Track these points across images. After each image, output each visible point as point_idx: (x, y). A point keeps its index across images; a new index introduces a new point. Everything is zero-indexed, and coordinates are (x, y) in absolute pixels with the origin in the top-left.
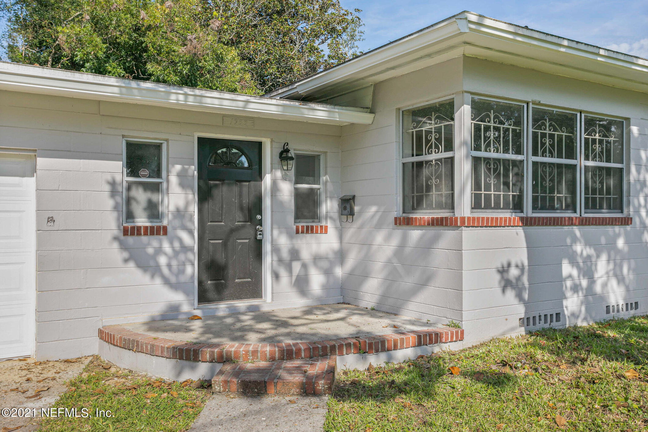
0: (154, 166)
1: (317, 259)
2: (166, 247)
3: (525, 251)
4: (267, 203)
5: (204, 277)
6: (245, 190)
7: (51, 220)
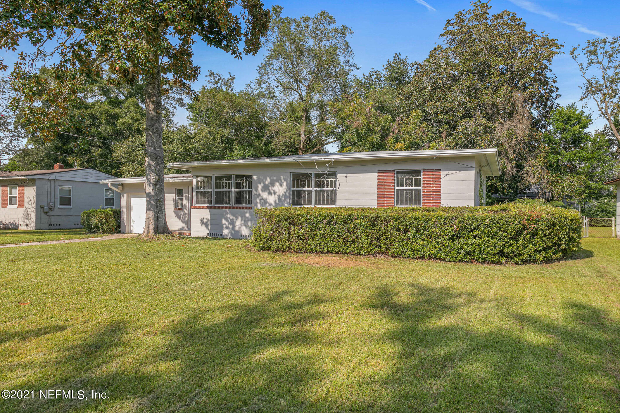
3: (209, 215)
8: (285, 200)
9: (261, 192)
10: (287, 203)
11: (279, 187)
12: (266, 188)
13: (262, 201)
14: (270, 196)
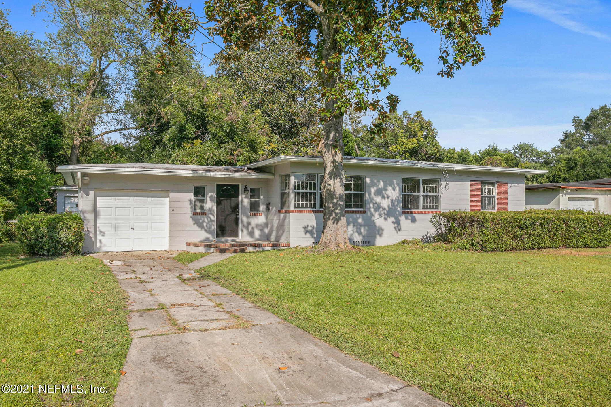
0: (202, 194)
1: (257, 226)
2: (206, 220)
3: (315, 221)
4: (240, 206)
5: (218, 230)
6: (232, 201)
7: (173, 210)
8: (398, 204)
9: (374, 196)
10: (400, 207)
11: (392, 191)
12: (379, 192)
13: (376, 205)
14: (383, 200)
